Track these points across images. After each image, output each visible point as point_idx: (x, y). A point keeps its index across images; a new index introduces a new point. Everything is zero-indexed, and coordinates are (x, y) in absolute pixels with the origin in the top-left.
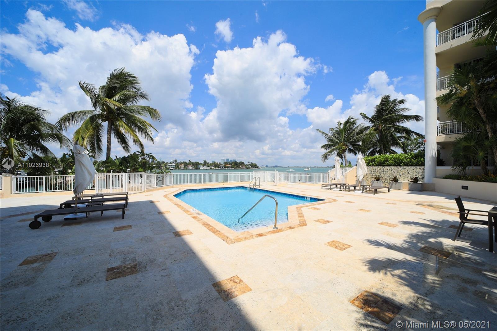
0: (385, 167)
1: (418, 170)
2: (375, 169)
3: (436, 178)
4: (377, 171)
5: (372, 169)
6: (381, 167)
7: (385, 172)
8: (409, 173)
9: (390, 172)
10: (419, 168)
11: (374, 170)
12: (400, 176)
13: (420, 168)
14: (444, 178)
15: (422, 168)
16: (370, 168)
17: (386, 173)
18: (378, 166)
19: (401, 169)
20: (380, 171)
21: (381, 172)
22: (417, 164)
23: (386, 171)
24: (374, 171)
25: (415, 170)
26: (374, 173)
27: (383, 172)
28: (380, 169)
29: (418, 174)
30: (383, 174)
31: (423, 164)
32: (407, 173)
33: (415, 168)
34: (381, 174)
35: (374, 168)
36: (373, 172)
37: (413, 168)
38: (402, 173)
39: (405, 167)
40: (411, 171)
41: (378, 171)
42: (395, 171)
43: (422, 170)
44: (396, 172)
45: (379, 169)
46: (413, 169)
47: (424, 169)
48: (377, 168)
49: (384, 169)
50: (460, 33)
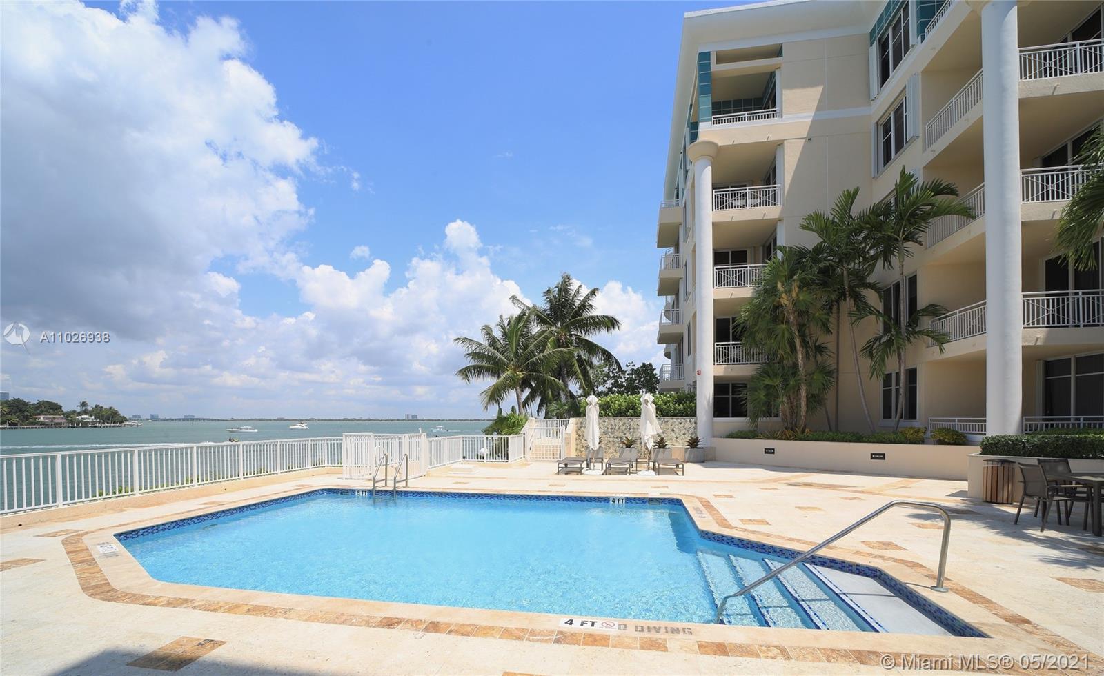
0: (632, 420)
1: (688, 425)
3: (714, 437)
4: (617, 427)
5: (608, 424)
6: (625, 420)
7: (634, 429)
8: (673, 430)
10: (688, 420)
11: (612, 425)
13: (690, 421)
14: (730, 436)
15: (693, 421)
16: (604, 422)
17: (634, 432)
18: (619, 418)
19: (661, 424)
20: (624, 427)
21: (626, 429)
22: (683, 414)
23: (636, 427)
24: (611, 429)
25: (682, 424)
26: (611, 432)
27: (630, 429)
28: (624, 424)
29: (688, 431)
30: (630, 433)
31: (694, 414)
32: (670, 430)
33: (683, 420)
34: (625, 434)
35: (612, 421)
36: (609, 430)
37: (679, 421)
40: (676, 427)
41: (619, 428)
43: (694, 424)
45: (621, 423)
46: (681, 423)
47: (696, 423)
48: (618, 422)
49: (632, 423)
50: (740, 203)
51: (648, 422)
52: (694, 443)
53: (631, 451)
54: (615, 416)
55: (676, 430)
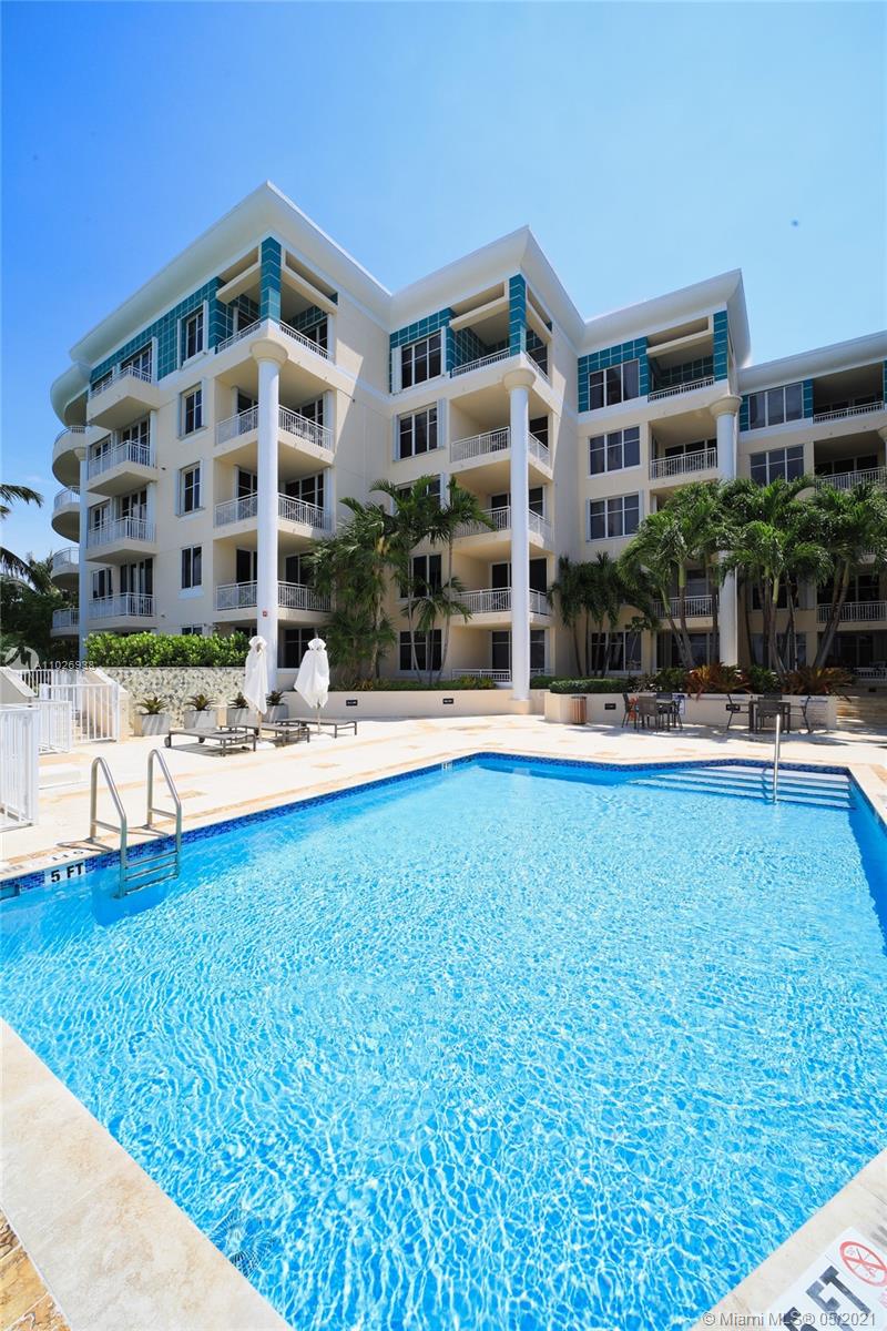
0: (186, 671)
2: (160, 677)
4: (166, 681)
5: (153, 677)
6: (177, 671)
7: (188, 683)
8: (236, 684)
9: (199, 683)
11: (158, 678)
12: (221, 692)
16: (147, 673)
17: (188, 688)
18: (168, 668)
19: (223, 677)
20: (175, 681)
21: (177, 684)
24: (157, 684)
26: (157, 690)
27: (183, 683)
28: (175, 677)
30: (183, 689)
34: (176, 691)
35: (158, 672)
36: (154, 686)
38: (224, 685)
39: (229, 669)
41: (168, 683)
42: (209, 680)
44: (211, 683)
45: (171, 675)
48: (167, 674)
49: (186, 675)
50: (299, 432)
54: (163, 664)
55: (239, 684)
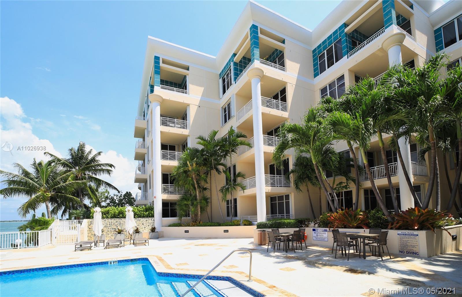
1: (150, 221)
2: (111, 222)
3: (162, 227)
4: (113, 223)
5: (108, 222)
7: (122, 224)
8: (143, 224)
10: (150, 219)
11: (109, 222)
13: (151, 220)
14: (170, 226)
15: (153, 219)
16: (105, 221)
17: (122, 226)
18: (114, 219)
19: (137, 221)
20: (117, 223)
21: (118, 224)
22: (148, 216)
23: (123, 223)
24: (110, 224)
26: (109, 226)
27: (120, 224)
28: (117, 222)
29: (150, 224)
30: (120, 226)
31: (153, 216)
32: (141, 224)
33: (148, 219)
34: (117, 227)
35: (110, 220)
36: (108, 225)
37: (146, 219)
39: (139, 219)
40: (145, 222)
41: (114, 224)
43: (153, 221)
45: (115, 221)
46: (147, 221)
47: (154, 220)
48: (114, 221)
49: (121, 221)
50: (173, 125)
51: (130, 221)
52: (153, 230)
53: (121, 235)
54: (112, 218)
55: (144, 224)
